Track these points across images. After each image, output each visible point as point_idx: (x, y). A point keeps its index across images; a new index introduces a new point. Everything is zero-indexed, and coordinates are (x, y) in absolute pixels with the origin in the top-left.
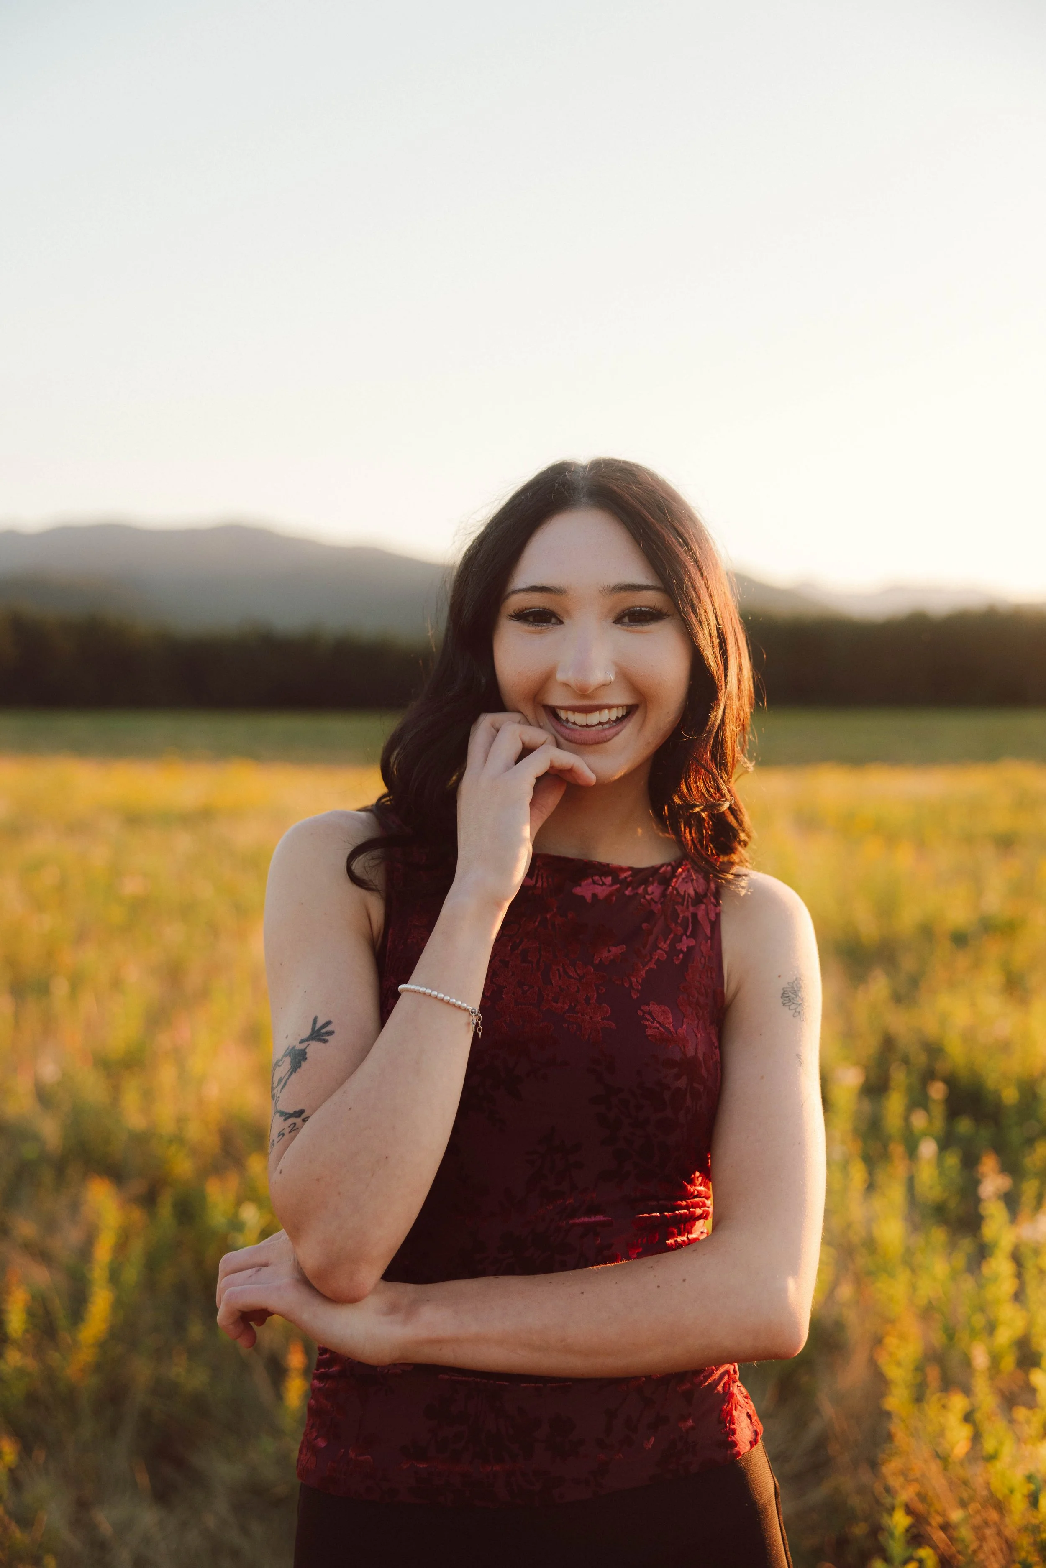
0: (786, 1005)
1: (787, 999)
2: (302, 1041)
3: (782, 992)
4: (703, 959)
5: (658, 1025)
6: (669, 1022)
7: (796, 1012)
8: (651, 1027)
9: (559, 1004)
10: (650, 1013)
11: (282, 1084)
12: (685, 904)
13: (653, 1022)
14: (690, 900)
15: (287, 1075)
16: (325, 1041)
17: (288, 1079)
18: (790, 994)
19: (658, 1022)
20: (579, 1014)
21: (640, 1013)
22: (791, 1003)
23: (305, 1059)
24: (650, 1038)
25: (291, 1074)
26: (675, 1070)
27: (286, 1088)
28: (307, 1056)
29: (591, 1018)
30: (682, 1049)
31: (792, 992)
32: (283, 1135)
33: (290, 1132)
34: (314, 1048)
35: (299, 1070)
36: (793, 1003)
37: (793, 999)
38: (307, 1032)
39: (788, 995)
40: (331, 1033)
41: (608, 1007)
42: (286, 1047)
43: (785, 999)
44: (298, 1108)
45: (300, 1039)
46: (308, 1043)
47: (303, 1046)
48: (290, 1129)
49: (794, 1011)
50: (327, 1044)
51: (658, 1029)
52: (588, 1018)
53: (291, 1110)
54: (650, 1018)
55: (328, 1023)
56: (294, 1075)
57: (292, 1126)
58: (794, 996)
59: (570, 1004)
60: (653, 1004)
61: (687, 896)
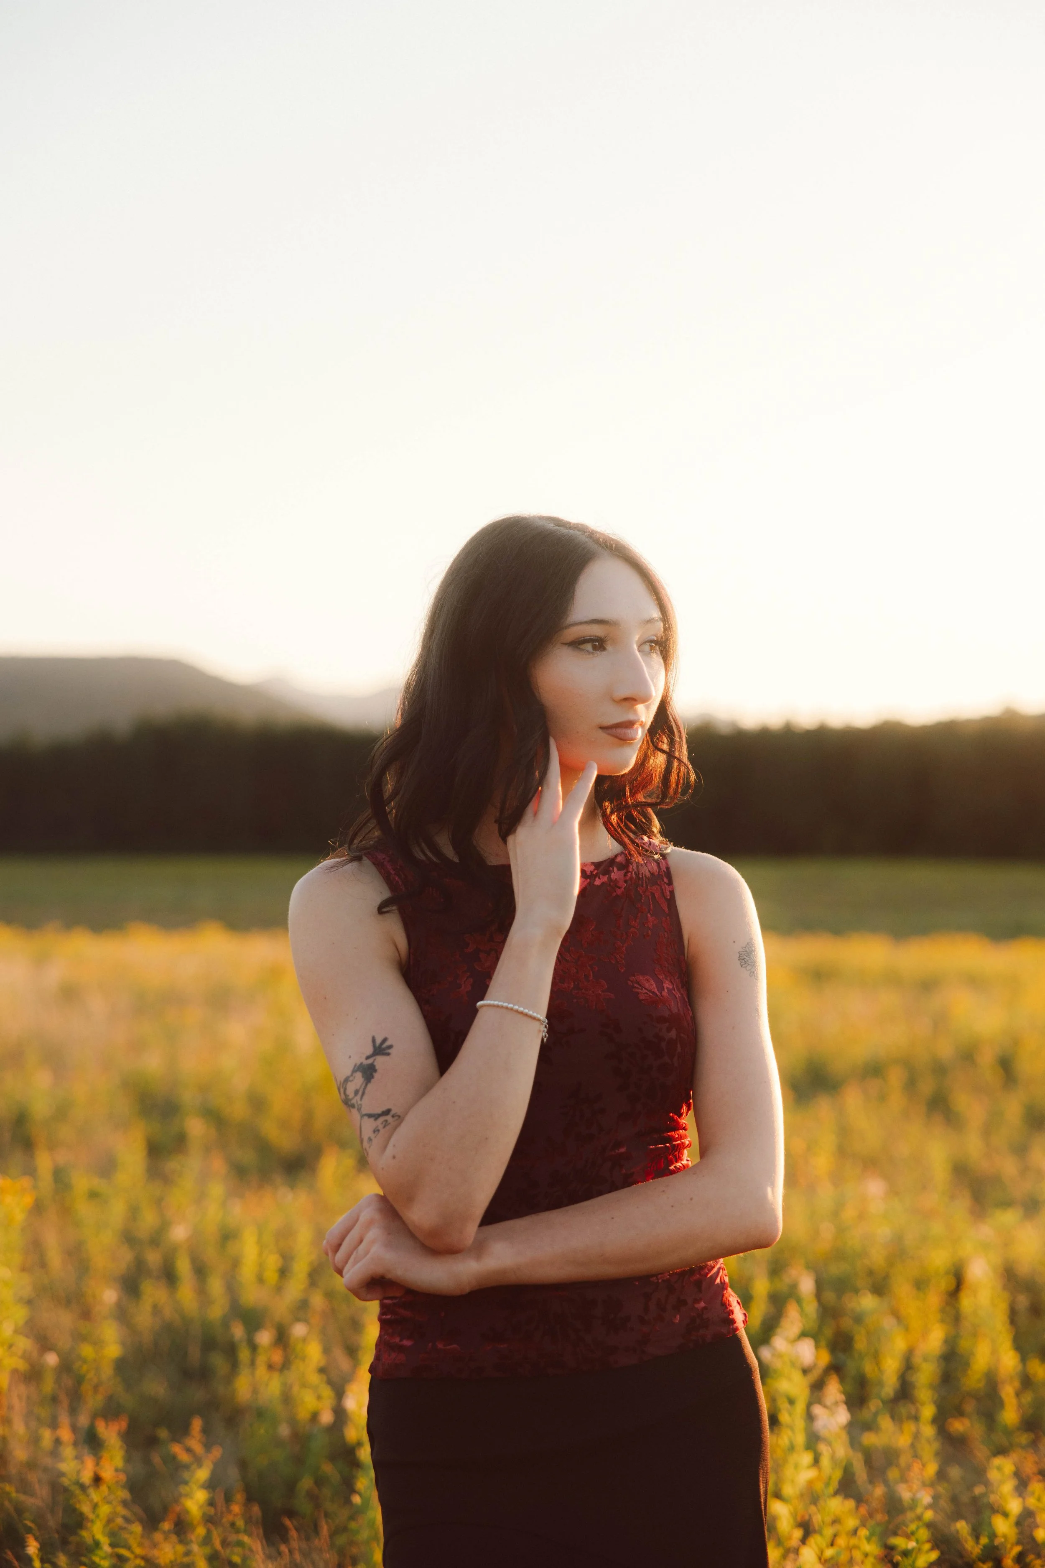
0: (743, 966)
1: (743, 961)
2: (368, 1058)
3: (738, 955)
4: (666, 933)
5: (646, 991)
6: (653, 986)
7: (751, 972)
8: (641, 993)
9: (565, 984)
10: (638, 983)
11: (360, 1093)
12: (644, 885)
13: (642, 990)
14: (647, 880)
15: (363, 1087)
16: (388, 1054)
17: (365, 1088)
18: (745, 957)
19: (646, 989)
20: (583, 991)
21: (630, 983)
22: (747, 964)
23: (375, 1071)
24: (643, 1002)
25: (366, 1085)
26: (667, 1024)
27: (365, 1097)
28: (377, 1067)
29: (593, 992)
30: (669, 1007)
31: (746, 955)
32: (378, 1131)
33: (384, 1127)
34: (380, 1061)
35: (373, 1080)
36: (748, 964)
37: (748, 960)
38: (370, 1050)
39: (743, 958)
40: (390, 1047)
41: (604, 982)
42: (354, 1064)
43: (742, 961)
44: (384, 1109)
45: (364, 1057)
46: (374, 1058)
47: (370, 1061)
48: (383, 1125)
49: (749, 971)
50: (391, 1056)
51: (647, 994)
52: (591, 992)
53: (379, 1111)
54: (639, 987)
55: (385, 1040)
56: (369, 1086)
57: (384, 1123)
58: (748, 959)
59: (574, 983)
60: (638, 975)
61: (644, 878)
